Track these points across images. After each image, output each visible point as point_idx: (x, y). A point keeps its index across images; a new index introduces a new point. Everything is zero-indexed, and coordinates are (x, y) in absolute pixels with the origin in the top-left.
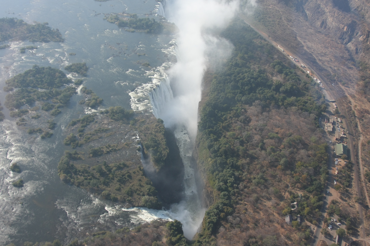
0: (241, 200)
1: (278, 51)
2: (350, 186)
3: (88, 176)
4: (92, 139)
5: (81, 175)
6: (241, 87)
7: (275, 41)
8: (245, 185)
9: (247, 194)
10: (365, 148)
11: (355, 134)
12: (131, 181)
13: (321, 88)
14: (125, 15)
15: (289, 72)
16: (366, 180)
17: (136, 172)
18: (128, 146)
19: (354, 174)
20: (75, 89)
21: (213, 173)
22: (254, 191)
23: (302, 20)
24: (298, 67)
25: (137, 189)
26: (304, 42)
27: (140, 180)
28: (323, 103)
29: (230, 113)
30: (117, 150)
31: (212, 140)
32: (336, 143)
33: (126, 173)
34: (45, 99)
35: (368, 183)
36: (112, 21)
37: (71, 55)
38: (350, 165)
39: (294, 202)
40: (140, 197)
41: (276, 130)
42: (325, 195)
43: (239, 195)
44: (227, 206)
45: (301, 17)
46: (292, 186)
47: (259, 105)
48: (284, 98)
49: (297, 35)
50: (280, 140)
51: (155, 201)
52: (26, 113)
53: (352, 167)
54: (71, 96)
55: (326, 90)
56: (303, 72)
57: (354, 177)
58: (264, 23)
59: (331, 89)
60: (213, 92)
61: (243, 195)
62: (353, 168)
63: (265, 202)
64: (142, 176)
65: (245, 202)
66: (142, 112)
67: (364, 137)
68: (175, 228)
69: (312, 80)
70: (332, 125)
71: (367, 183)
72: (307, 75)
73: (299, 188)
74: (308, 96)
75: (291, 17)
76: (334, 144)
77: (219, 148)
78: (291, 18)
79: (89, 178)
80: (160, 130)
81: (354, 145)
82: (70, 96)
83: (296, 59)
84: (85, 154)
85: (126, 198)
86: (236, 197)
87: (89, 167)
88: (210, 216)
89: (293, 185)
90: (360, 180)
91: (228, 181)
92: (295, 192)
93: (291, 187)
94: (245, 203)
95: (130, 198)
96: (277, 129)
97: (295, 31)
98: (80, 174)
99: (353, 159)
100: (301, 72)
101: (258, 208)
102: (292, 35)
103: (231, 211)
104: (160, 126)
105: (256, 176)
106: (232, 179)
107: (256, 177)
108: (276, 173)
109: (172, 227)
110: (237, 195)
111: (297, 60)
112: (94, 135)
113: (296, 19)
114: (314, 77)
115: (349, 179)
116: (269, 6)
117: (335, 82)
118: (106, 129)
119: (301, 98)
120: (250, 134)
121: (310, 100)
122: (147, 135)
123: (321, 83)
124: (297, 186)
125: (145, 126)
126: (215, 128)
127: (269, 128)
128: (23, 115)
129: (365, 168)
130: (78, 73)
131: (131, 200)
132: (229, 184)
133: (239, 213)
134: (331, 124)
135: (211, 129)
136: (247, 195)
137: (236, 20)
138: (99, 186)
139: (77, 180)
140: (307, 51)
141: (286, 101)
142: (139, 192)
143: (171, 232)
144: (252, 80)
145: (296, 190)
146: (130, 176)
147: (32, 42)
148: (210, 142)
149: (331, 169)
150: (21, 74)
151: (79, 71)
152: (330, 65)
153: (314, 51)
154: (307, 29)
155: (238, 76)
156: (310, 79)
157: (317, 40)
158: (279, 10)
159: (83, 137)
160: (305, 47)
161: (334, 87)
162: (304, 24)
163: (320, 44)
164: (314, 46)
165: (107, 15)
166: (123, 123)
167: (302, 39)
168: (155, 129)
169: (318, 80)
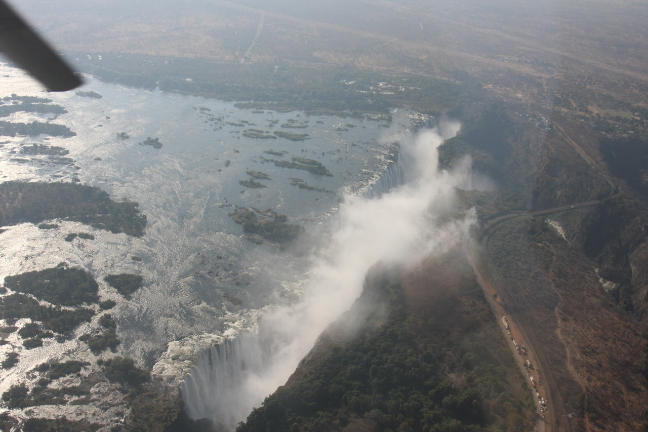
1: (496, 326)
4: (48, 401)
13: (538, 416)
14: (269, 214)
15: (491, 370)
20: (93, 314)
23: (588, 279)
24: (517, 365)
26: (564, 320)
29: (312, 421)
34: (37, 317)
36: (240, 220)
37: (134, 259)
47: (376, 419)
48: (437, 419)
49: (559, 303)
54: (78, 324)
55: (546, 422)
56: (522, 377)
58: (507, 271)
59: (558, 423)
60: (308, 375)
69: (531, 396)
72: (525, 384)
74: (497, 425)
75: (571, 269)
78: (569, 270)
80: (166, 418)
82: (76, 323)
83: (524, 348)
84: (17, 422)
97: (559, 295)
100: (517, 376)
102: (546, 301)
104: (173, 410)
111: (524, 351)
112: (57, 395)
114: (537, 391)
117: (579, 411)
118: (84, 390)
122: (138, 420)
123: (544, 405)
125: (149, 404)
130: (119, 290)
140: (558, 339)
144: (397, 369)
150: (35, 272)
151: (121, 288)
152: (591, 373)
153: (573, 340)
154: (586, 296)
155: (378, 356)
156: (526, 392)
157: (595, 319)
158: (555, 253)
159: (38, 394)
160: (560, 329)
161: (569, 419)
162: (589, 286)
163: (595, 329)
164: (579, 331)
165: (241, 208)
166: (117, 389)
167: (562, 313)
168: (158, 414)
169: (543, 399)
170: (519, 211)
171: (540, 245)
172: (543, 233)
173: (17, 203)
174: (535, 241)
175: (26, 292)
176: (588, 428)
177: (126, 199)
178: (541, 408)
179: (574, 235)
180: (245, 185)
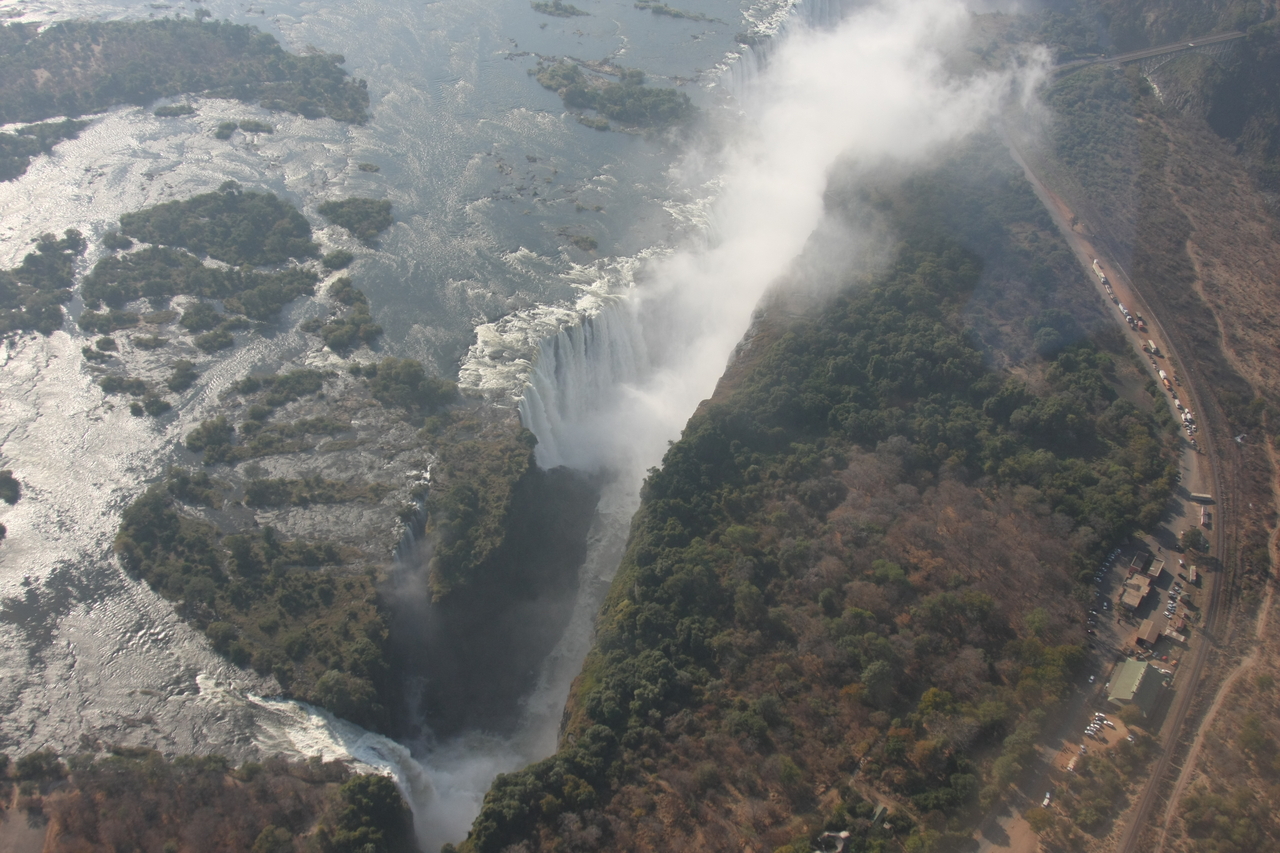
0: (651, 769)
1: (1082, 277)
2: (1100, 826)
3: (201, 562)
4: (277, 449)
5: (180, 554)
6: (871, 378)
7: (1094, 241)
8: (691, 722)
9: (686, 752)
10: (1242, 701)
11: (1231, 639)
12: (323, 613)
13: (1183, 441)
14: (607, 68)
15: (1087, 360)
16: (1182, 824)
17: (357, 585)
18: (377, 495)
19: (1140, 788)
20: (315, 279)
21: (605, 653)
22: (711, 752)
23: (1239, 186)
24: (1131, 350)
25: (327, 643)
26: (1205, 265)
27: (353, 616)
28: (1155, 496)
29: (782, 462)
30: (335, 502)
31: (664, 537)
32: (1132, 654)
33: (322, 582)
34: (207, 291)
35: (1184, 835)
36: (553, 83)
37: (364, 170)
38: (1139, 751)
39: (840, 830)
40: (324, 669)
41: (917, 554)
42: (978, 836)
43: (653, 751)
44: (581, 778)
45: (1245, 174)
46: (868, 772)
47: (900, 453)
48: (1008, 450)
49: (1193, 234)
50: (908, 594)
51: (357, 695)
52: (127, 326)
53: (1147, 758)
54: (291, 301)
55: (1199, 452)
56: (1143, 371)
57: (1133, 799)
58: (1086, 173)
59: (1219, 452)
60: (756, 378)
61: (667, 755)
62: (1153, 767)
63: (736, 801)
64: (366, 605)
65: (663, 783)
66: (486, 395)
67: (1265, 658)
68: (365, 800)
69: (1164, 406)
70: (1150, 584)
71: (1177, 836)
72: (1152, 384)
73: (891, 783)
74: (1112, 458)
75: (1205, 167)
76: (1120, 658)
77: (669, 572)
78: (1201, 171)
79: (200, 567)
80: (510, 468)
81: (1203, 681)
82: (287, 299)
83: (1140, 319)
84: (230, 489)
85: (276, 660)
86: (639, 756)
87: (219, 535)
88: (505, 792)
89: (874, 766)
90: (1152, 818)
91: (636, 692)
92: (869, 796)
93: (861, 774)
94: (658, 785)
95: (291, 664)
96: (921, 553)
97: (1190, 218)
98: (180, 549)
99: (1165, 733)
100: (1135, 370)
101: (695, 814)
102: (1167, 230)
103: (583, 797)
104: (517, 452)
105: (751, 698)
106: (652, 690)
107: (750, 702)
108: (832, 708)
109: (359, 796)
110: (644, 747)
111: (1140, 323)
112: (291, 436)
113: (1218, 178)
114: (1175, 397)
115: (1108, 803)
116: (1139, 115)
117: (1254, 431)
118: (340, 424)
119: (1080, 462)
120: (807, 548)
121: (1110, 478)
122: (458, 473)
123: (1191, 422)
124: (887, 775)
125: (469, 443)
126: (694, 499)
127: (888, 540)
128: (114, 330)
129: (1203, 776)
130: (352, 230)
131: (289, 674)
132: (634, 704)
133: (616, 813)
134: (1148, 581)
135: (678, 500)
136: (681, 758)
137: (982, 144)
138: (218, 602)
139: (160, 565)
140: (1199, 300)
141: (1009, 461)
142: (329, 654)
143: (346, 812)
144: (919, 361)
145: (878, 789)
146: (327, 597)
147: (268, 108)
148: (649, 545)
149: (1057, 746)
150: (176, 203)
151: (356, 226)
152: (1267, 364)
153: (1227, 303)
154: (1241, 221)
155: (878, 339)
156: (1154, 400)
157: (1262, 263)
158: (1170, 136)
159: (255, 436)
160: (1200, 282)
161: (1239, 446)
162: (1242, 200)
163: (1264, 282)
164: (1237, 286)
165: (548, 59)
166: (402, 419)
167: (1201, 252)
168: (493, 461)
169: (1187, 410)
170: (1089, 55)
171: (1140, 121)
172: (1142, 98)
173: (95, 67)
174: (1129, 114)
175: (171, 244)
176: (1273, 461)
177: (314, 48)
178: (1187, 426)
179: (1186, 101)
180: (544, 12)
